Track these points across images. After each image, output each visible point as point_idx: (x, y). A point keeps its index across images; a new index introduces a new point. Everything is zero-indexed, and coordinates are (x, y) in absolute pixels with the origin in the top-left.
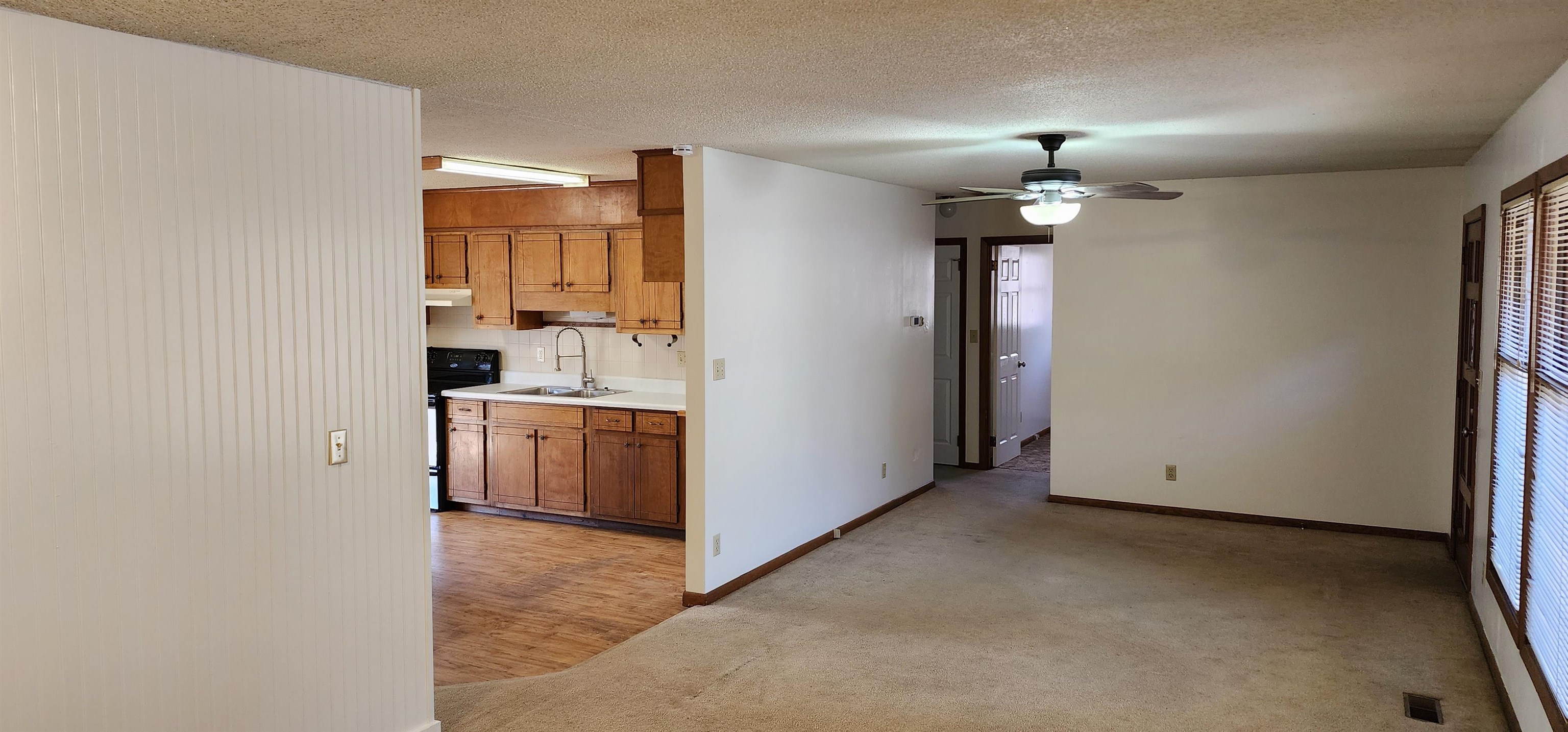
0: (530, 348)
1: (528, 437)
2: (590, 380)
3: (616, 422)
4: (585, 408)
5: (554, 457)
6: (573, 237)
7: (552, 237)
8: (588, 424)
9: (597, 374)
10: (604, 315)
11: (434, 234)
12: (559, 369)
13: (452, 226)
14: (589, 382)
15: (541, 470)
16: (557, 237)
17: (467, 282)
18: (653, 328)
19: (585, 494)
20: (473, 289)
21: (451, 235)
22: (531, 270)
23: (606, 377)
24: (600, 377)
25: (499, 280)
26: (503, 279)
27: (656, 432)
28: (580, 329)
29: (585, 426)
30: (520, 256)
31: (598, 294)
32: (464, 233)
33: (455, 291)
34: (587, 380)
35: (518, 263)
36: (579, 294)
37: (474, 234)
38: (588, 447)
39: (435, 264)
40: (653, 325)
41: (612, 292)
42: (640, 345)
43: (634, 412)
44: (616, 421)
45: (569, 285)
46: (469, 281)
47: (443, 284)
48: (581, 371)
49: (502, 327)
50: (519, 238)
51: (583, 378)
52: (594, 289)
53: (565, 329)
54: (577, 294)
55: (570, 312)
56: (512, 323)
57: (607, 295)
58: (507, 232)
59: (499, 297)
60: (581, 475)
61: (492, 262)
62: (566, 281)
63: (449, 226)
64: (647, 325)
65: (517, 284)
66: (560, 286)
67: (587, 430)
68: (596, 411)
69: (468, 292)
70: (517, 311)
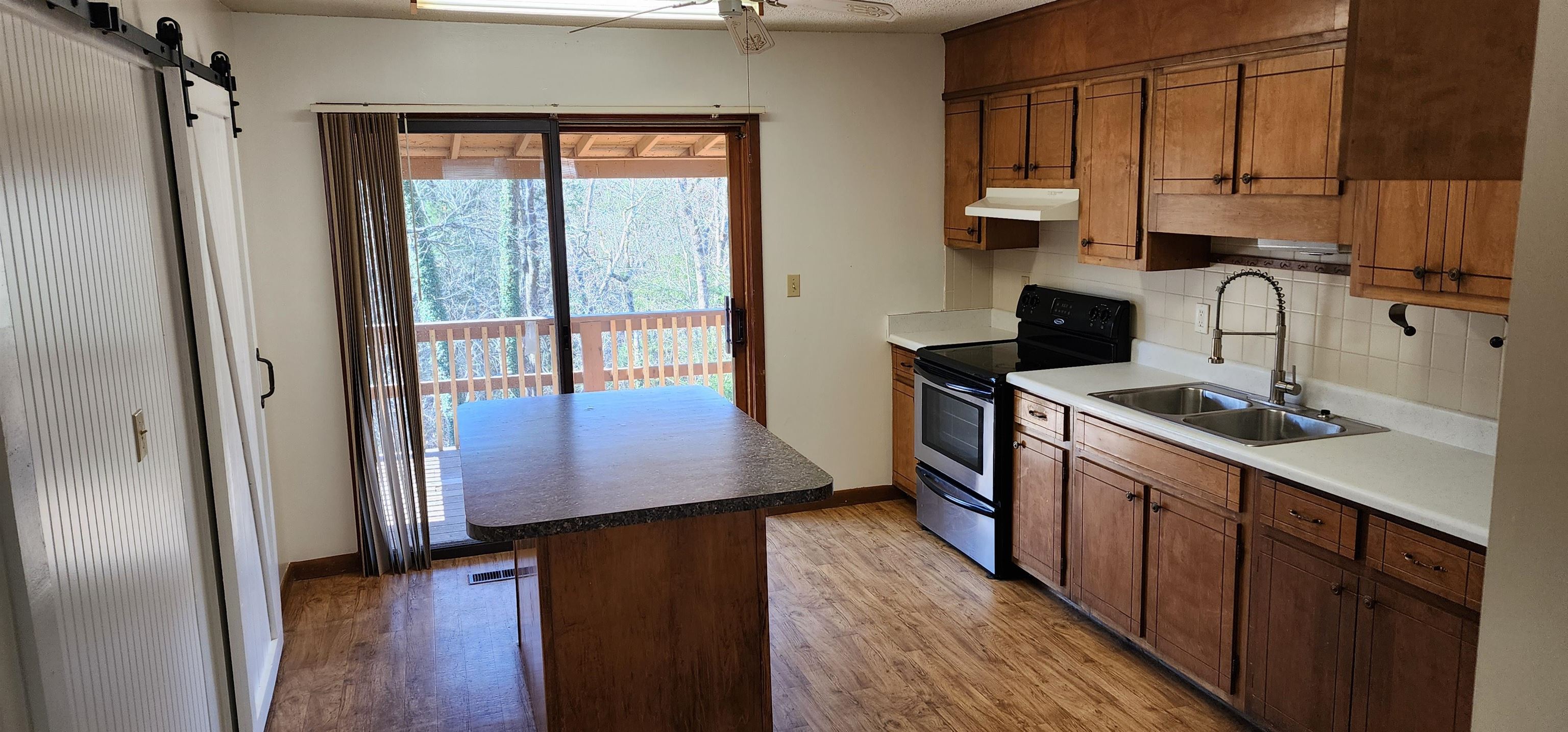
0: (1183, 305)
1: (1131, 497)
2: (1290, 387)
3: (1315, 525)
4: (1245, 471)
5: (1177, 553)
6: (1267, 67)
7: (1221, 74)
8: (1250, 507)
9: (1311, 375)
10: (1333, 248)
11: (1033, 90)
12: (1220, 360)
13: (1057, 72)
14: (1286, 391)
15: (1152, 571)
16: (1233, 73)
17: (1073, 176)
18: (1451, 293)
19: (1236, 657)
20: (1082, 190)
21: (1056, 89)
22: (1178, 149)
23: (1329, 386)
24: (1316, 383)
25: (1122, 171)
26: (1129, 168)
27: (1420, 580)
28: (1276, 273)
29: (1242, 507)
30: (1159, 120)
31: (1315, 203)
32: (1073, 83)
33: (1055, 193)
34: (1283, 386)
35: (1156, 135)
36: (1271, 201)
37: (1088, 83)
38: (1248, 557)
39: (1032, 144)
40: (1452, 286)
41: (1348, 197)
42: (1410, 331)
43: (1363, 513)
44: (1316, 521)
45: (1252, 179)
46: (1077, 174)
47: (1040, 179)
48: (1272, 364)
49: (1122, 263)
50: (1160, 82)
51: (1275, 382)
52: (1306, 188)
53: (1247, 274)
54: (1266, 200)
55: (1259, 240)
56: (1138, 256)
57: (1335, 203)
58: (1141, 74)
59: (1119, 205)
60: (1229, 614)
61: (1112, 136)
62: (1244, 170)
63: (1052, 74)
64: (1434, 283)
65: (1152, 179)
66: (1231, 181)
67: (1247, 519)
68: (1268, 482)
69: (1072, 195)
70: (1149, 233)
